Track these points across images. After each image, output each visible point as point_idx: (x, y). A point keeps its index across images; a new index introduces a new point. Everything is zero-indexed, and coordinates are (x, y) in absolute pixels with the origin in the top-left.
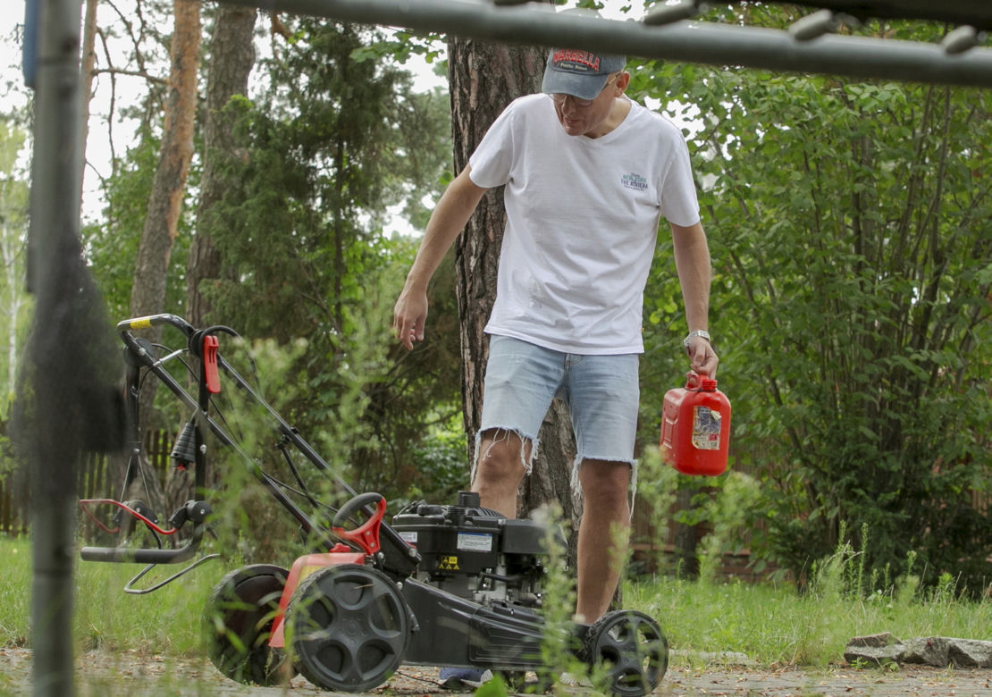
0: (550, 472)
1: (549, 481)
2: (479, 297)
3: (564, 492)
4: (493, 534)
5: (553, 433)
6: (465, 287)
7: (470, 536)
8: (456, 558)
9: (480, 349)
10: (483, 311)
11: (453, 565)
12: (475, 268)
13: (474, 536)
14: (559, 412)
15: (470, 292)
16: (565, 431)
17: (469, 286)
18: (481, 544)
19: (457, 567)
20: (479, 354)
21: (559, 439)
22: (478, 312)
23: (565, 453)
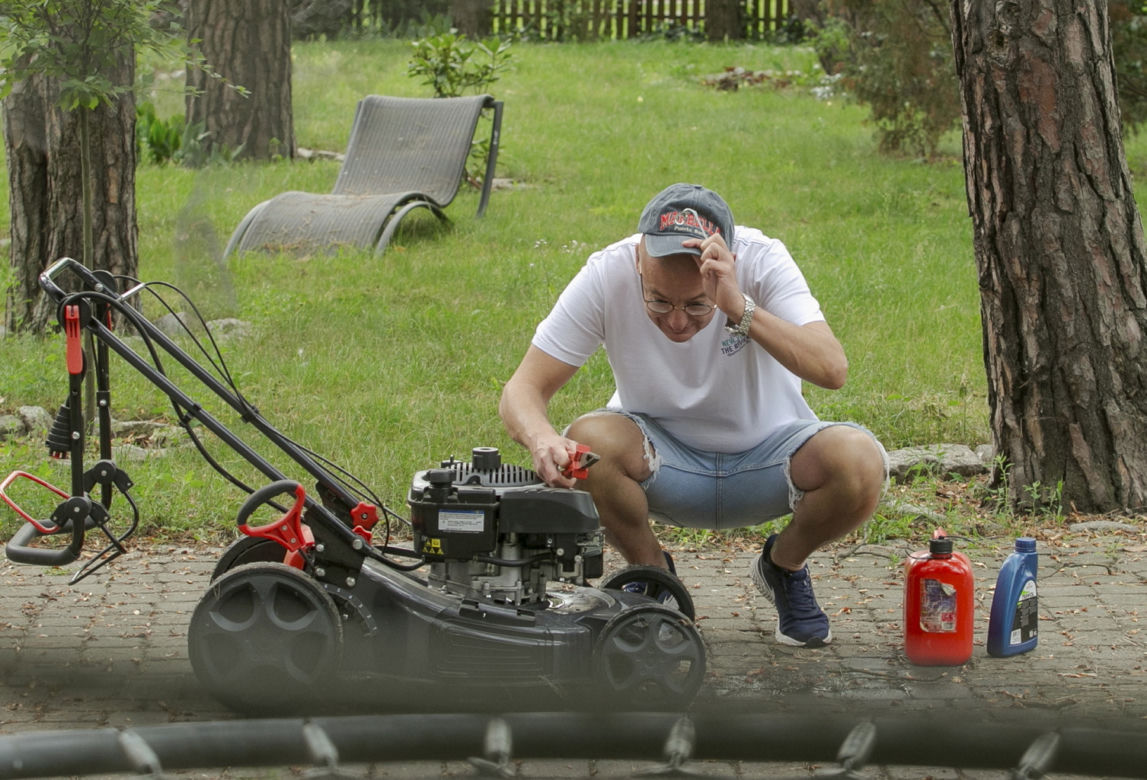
0: (1070, 273)
1: (1068, 286)
2: (976, 52)
3: (1089, 297)
4: (486, 510)
5: (1072, 225)
6: (960, 36)
7: (454, 514)
8: (438, 541)
9: (979, 118)
10: (980, 71)
11: (436, 549)
12: (969, 15)
13: (460, 514)
14: (1081, 197)
15: (966, 43)
16: (1089, 221)
17: (964, 37)
18: (470, 523)
19: (440, 552)
20: (979, 123)
21: (1081, 232)
22: (975, 72)
23: (1089, 249)
